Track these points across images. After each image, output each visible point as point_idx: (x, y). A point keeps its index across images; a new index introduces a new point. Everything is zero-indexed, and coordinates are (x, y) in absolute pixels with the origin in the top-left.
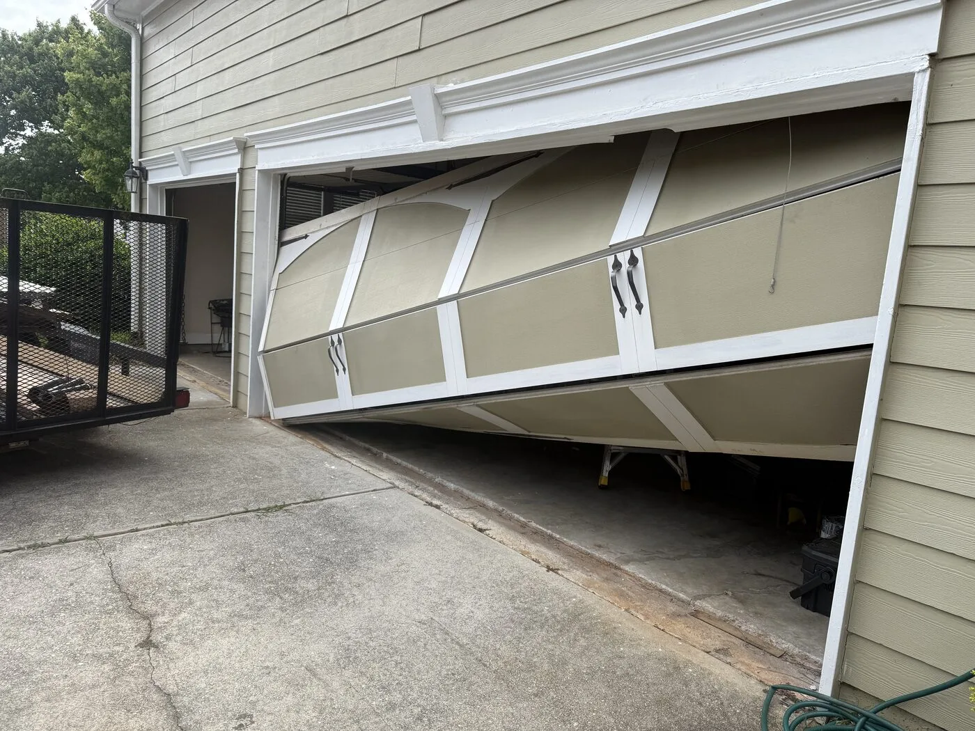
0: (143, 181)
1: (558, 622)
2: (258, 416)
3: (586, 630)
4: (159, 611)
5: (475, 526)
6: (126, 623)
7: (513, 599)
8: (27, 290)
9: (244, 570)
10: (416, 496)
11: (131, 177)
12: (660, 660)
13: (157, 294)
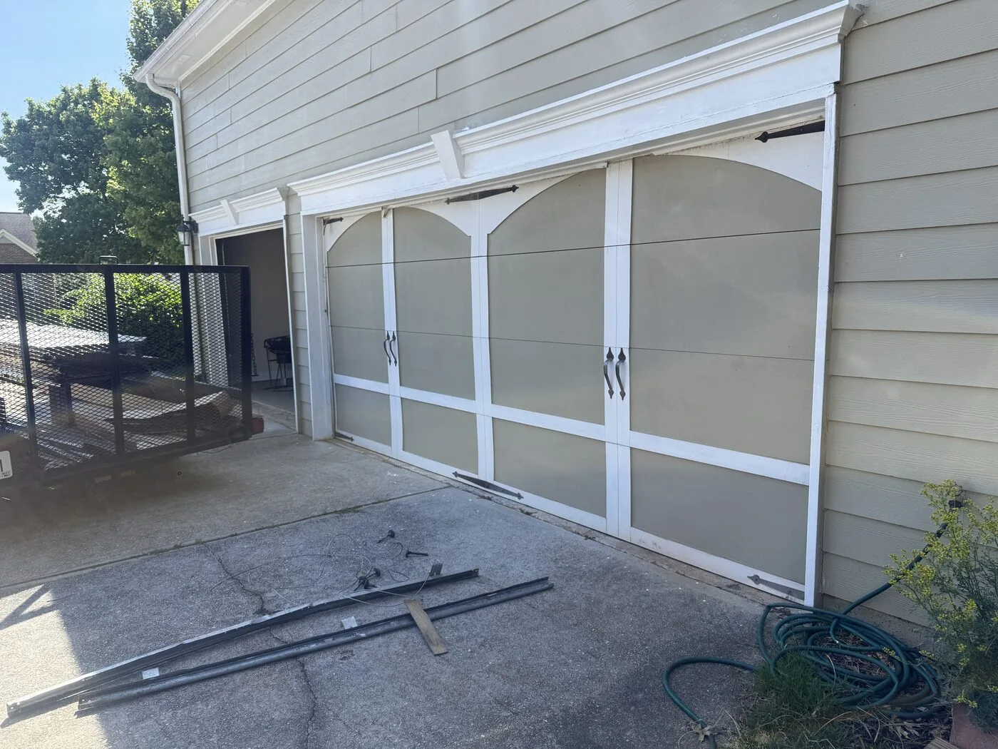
0: (194, 234)
1: (594, 574)
2: (322, 438)
3: (617, 579)
4: (267, 589)
5: (522, 511)
6: (243, 599)
7: (556, 561)
8: (124, 341)
9: (330, 556)
10: (469, 492)
11: (184, 231)
12: (679, 595)
13: (216, 342)
